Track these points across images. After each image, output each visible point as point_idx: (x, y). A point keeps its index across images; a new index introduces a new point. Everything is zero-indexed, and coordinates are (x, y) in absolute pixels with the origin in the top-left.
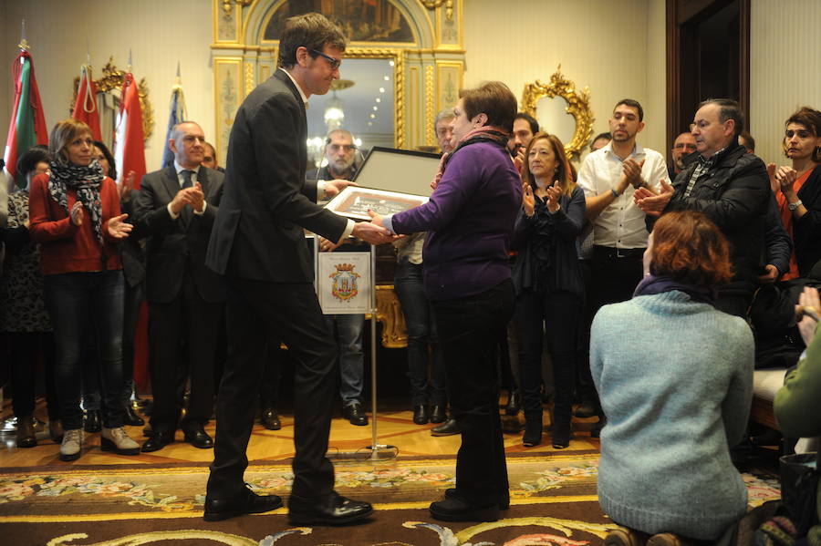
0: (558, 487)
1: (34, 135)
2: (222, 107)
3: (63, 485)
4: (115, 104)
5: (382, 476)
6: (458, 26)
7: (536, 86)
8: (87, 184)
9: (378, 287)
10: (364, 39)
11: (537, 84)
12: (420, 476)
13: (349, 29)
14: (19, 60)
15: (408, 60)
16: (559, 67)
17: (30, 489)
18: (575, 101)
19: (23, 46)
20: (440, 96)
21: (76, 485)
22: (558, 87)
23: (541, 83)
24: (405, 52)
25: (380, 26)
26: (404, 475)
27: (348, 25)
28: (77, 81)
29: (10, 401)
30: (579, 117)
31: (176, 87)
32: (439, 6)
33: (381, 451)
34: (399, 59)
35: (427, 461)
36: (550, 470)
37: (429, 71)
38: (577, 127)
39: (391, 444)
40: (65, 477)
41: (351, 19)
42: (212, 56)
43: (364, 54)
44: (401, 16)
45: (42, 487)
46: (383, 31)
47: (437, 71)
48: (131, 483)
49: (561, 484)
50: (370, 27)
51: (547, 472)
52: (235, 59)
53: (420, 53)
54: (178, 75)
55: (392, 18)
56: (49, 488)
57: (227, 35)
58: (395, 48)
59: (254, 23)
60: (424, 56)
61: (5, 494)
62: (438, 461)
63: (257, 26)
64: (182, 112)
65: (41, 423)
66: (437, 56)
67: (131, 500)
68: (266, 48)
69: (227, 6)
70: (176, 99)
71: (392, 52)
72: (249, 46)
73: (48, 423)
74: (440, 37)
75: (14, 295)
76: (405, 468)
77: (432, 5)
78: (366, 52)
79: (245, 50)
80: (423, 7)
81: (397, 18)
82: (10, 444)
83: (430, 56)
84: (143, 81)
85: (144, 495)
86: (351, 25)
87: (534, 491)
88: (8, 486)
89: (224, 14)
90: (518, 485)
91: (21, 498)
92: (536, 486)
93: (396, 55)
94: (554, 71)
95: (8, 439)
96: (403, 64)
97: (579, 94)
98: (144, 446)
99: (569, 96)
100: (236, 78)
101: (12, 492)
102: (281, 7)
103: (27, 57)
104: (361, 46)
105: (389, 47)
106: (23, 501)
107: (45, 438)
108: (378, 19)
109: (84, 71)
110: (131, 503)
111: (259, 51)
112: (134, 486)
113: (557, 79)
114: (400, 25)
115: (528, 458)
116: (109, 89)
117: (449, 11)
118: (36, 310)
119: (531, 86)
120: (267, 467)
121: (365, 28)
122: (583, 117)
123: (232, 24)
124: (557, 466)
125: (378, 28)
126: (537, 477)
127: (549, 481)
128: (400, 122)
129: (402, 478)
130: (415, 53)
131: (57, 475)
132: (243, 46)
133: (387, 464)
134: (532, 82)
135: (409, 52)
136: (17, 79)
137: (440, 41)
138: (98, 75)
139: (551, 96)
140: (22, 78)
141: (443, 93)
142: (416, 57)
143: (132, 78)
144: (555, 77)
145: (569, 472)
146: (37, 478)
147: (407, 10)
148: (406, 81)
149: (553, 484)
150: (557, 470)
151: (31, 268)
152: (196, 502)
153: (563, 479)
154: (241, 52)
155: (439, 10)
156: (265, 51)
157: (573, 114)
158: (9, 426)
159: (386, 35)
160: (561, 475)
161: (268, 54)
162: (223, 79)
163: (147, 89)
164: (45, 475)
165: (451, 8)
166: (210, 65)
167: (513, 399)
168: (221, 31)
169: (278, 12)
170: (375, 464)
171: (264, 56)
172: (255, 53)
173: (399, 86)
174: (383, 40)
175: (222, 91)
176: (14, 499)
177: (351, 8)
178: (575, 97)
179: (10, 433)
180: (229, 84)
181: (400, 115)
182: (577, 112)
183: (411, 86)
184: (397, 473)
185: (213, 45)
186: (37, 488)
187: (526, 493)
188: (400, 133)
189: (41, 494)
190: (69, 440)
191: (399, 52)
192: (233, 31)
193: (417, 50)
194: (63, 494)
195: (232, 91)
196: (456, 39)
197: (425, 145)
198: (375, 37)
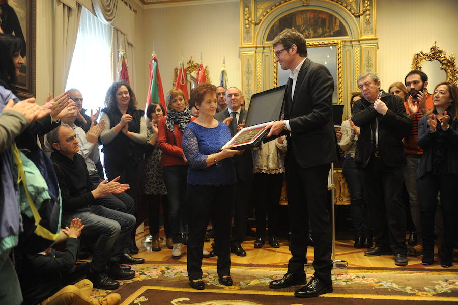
0: (449, 291)
1: (158, 97)
2: (245, 78)
3: (175, 272)
4: (191, 79)
5: (339, 278)
6: (373, 25)
7: (421, 55)
8: (183, 120)
9: (335, 171)
10: (319, 37)
11: (422, 53)
12: (361, 279)
13: (311, 32)
14: (151, 61)
15: (344, 46)
16: (435, 43)
17: (160, 273)
18: (446, 62)
19: (153, 55)
20: (363, 64)
21: (181, 272)
22: (435, 54)
23: (424, 53)
24: (343, 41)
25: (329, 28)
26: (353, 278)
27: (311, 30)
28: (176, 69)
29: (148, 227)
30: (449, 71)
31: (223, 69)
32: (362, 15)
33: (337, 263)
34: (339, 46)
35: (365, 270)
36: (442, 280)
37: (357, 50)
38: (447, 76)
39: (344, 259)
40: (176, 267)
41: (312, 26)
42: (240, 52)
43: (320, 44)
44: (340, 22)
45: (166, 272)
46: (330, 31)
47: (361, 51)
48: (207, 273)
49: (450, 289)
50: (323, 29)
51: (440, 282)
52: (251, 53)
53: (351, 42)
54: (224, 63)
55: (335, 24)
56: (169, 273)
57: (248, 41)
58: (338, 40)
59: (261, 33)
60: (353, 43)
61: (149, 274)
62: (371, 271)
63: (263, 35)
64: (226, 81)
65: (162, 239)
66: (361, 42)
67: (208, 282)
68: (267, 46)
69: (247, 26)
70: (223, 75)
71: (335, 42)
72: (258, 46)
73: (165, 239)
74: (363, 31)
75: (148, 176)
76: (352, 274)
77: (358, 14)
78: (321, 43)
79: (256, 48)
80: (353, 16)
81: (338, 23)
82: (148, 248)
83: (357, 43)
84: (206, 67)
85: (214, 280)
86: (312, 30)
87: (434, 293)
88: (150, 271)
89: (246, 30)
90: (423, 288)
91: (157, 277)
92: (435, 290)
93: (338, 44)
94: (432, 45)
95: (147, 246)
96: (342, 48)
97: (448, 58)
98: (211, 253)
99: (442, 59)
100: (252, 62)
101: (152, 274)
102: (275, 23)
103: (155, 60)
104: (318, 41)
105: (334, 40)
106: (158, 278)
107: (164, 247)
108: (327, 25)
109: (181, 65)
110: (208, 284)
111: (264, 48)
112: (209, 274)
113: (434, 49)
114: (340, 27)
115: (427, 272)
116: (190, 72)
117: (368, 17)
118: (158, 183)
119: (418, 55)
120: (275, 268)
121: (320, 30)
122: (451, 71)
123: (250, 34)
124: (446, 278)
125: (327, 30)
126: (434, 284)
127: (442, 287)
128: (340, 80)
129: (351, 279)
130: (349, 41)
131: (172, 266)
132: (255, 46)
133: (342, 271)
134: (419, 53)
135: (345, 42)
136: (151, 71)
137: (363, 33)
138: (186, 66)
139: (430, 60)
140: (153, 70)
141: (365, 62)
142: (349, 43)
143: (202, 66)
144: (433, 49)
145: (454, 282)
146: (163, 267)
147: (344, 19)
148: (343, 57)
149: (445, 290)
150: (447, 281)
151: (156, 163)
152: (240, 285)
153: (452, 287)
154: (255, 48)
155: (362, 17)
156: (267, 47)
157: (445, 69)
158: (148, 240)
159: (332, 33)
160: (450, 284)
161: (269, 49)
162: (246, 63)
163: (208, 71)
164: (167, 266)
165: (369, 15)
166: (239, 57)
167: (412, 236)
168: (244, 39)
169: (273, 26)
170: (335, 270)
171: (266, 50)
172: (262, 49)
173: (340, 60)
174: (330, 36)
175: (245, 69)
176: (153, 277)
177: (312, 21)
178: (446, 59)
179: (149, 243)
180: (249, 66)
181: (340, 76)
182: (447, 68)
183: (346, 60)
184: (348, 277)
185: (240, 46)
186: (163, 272)
187: (429, 294)
188: (341, 85)
189: (165, 276)
190: (176, 248)
191: (339, 42)
192: (251, 39)
193: (350, 40)
194: (176, 276)
195: (250, 69)
196: (372, 32)
197: (355, 92)
198: (326, 35)
